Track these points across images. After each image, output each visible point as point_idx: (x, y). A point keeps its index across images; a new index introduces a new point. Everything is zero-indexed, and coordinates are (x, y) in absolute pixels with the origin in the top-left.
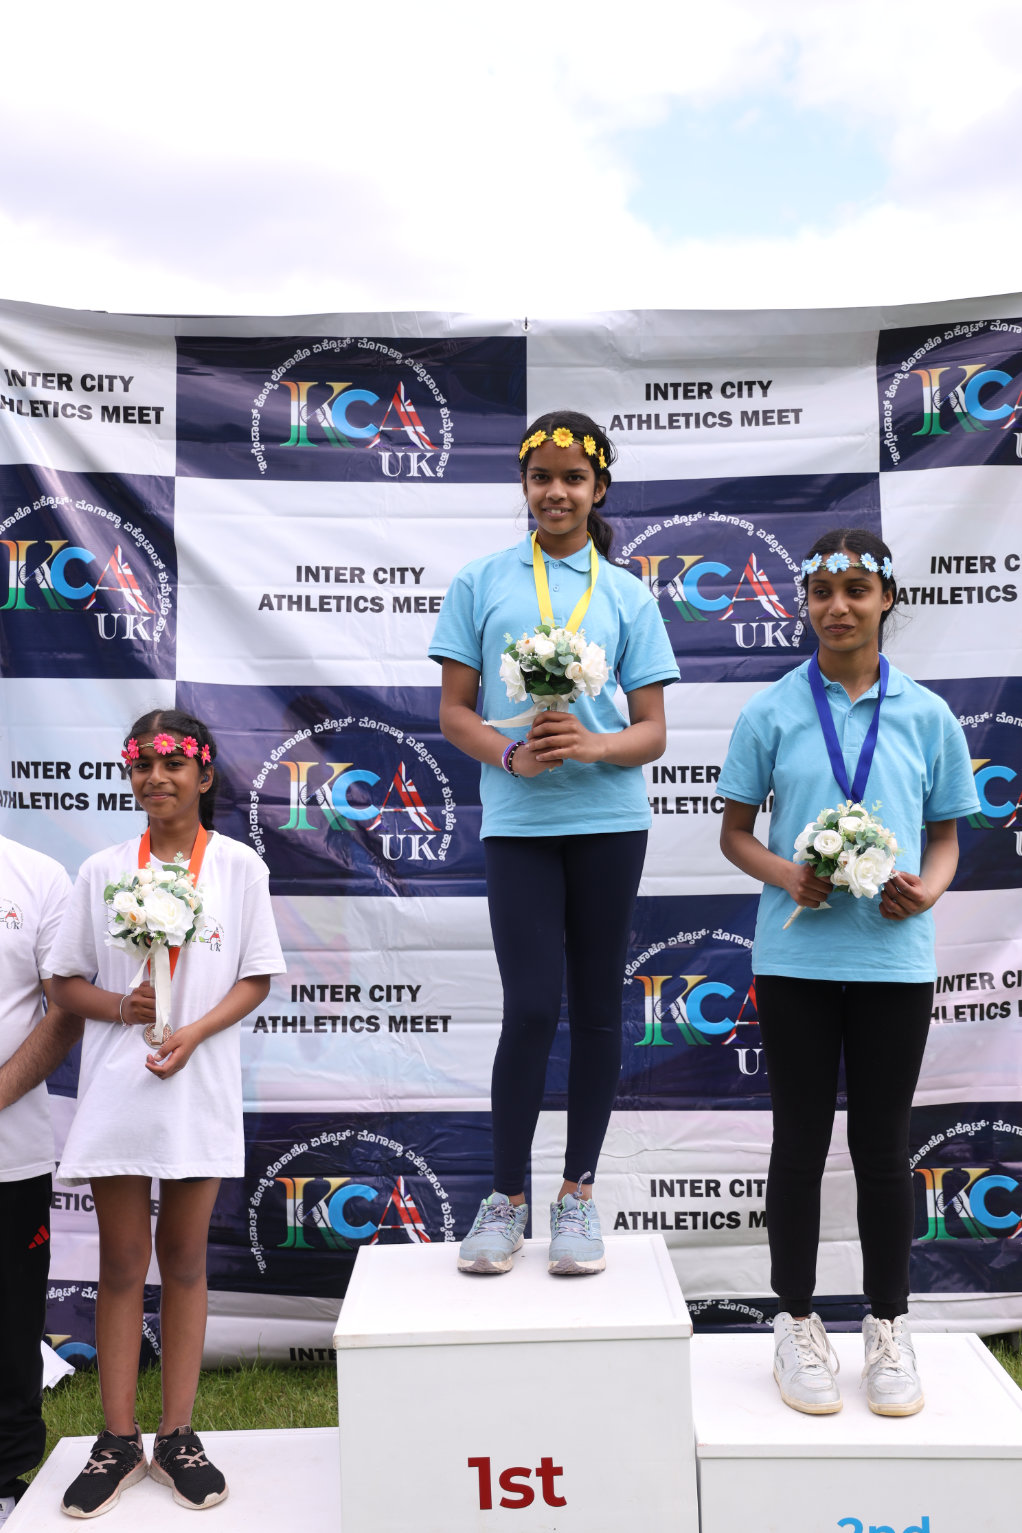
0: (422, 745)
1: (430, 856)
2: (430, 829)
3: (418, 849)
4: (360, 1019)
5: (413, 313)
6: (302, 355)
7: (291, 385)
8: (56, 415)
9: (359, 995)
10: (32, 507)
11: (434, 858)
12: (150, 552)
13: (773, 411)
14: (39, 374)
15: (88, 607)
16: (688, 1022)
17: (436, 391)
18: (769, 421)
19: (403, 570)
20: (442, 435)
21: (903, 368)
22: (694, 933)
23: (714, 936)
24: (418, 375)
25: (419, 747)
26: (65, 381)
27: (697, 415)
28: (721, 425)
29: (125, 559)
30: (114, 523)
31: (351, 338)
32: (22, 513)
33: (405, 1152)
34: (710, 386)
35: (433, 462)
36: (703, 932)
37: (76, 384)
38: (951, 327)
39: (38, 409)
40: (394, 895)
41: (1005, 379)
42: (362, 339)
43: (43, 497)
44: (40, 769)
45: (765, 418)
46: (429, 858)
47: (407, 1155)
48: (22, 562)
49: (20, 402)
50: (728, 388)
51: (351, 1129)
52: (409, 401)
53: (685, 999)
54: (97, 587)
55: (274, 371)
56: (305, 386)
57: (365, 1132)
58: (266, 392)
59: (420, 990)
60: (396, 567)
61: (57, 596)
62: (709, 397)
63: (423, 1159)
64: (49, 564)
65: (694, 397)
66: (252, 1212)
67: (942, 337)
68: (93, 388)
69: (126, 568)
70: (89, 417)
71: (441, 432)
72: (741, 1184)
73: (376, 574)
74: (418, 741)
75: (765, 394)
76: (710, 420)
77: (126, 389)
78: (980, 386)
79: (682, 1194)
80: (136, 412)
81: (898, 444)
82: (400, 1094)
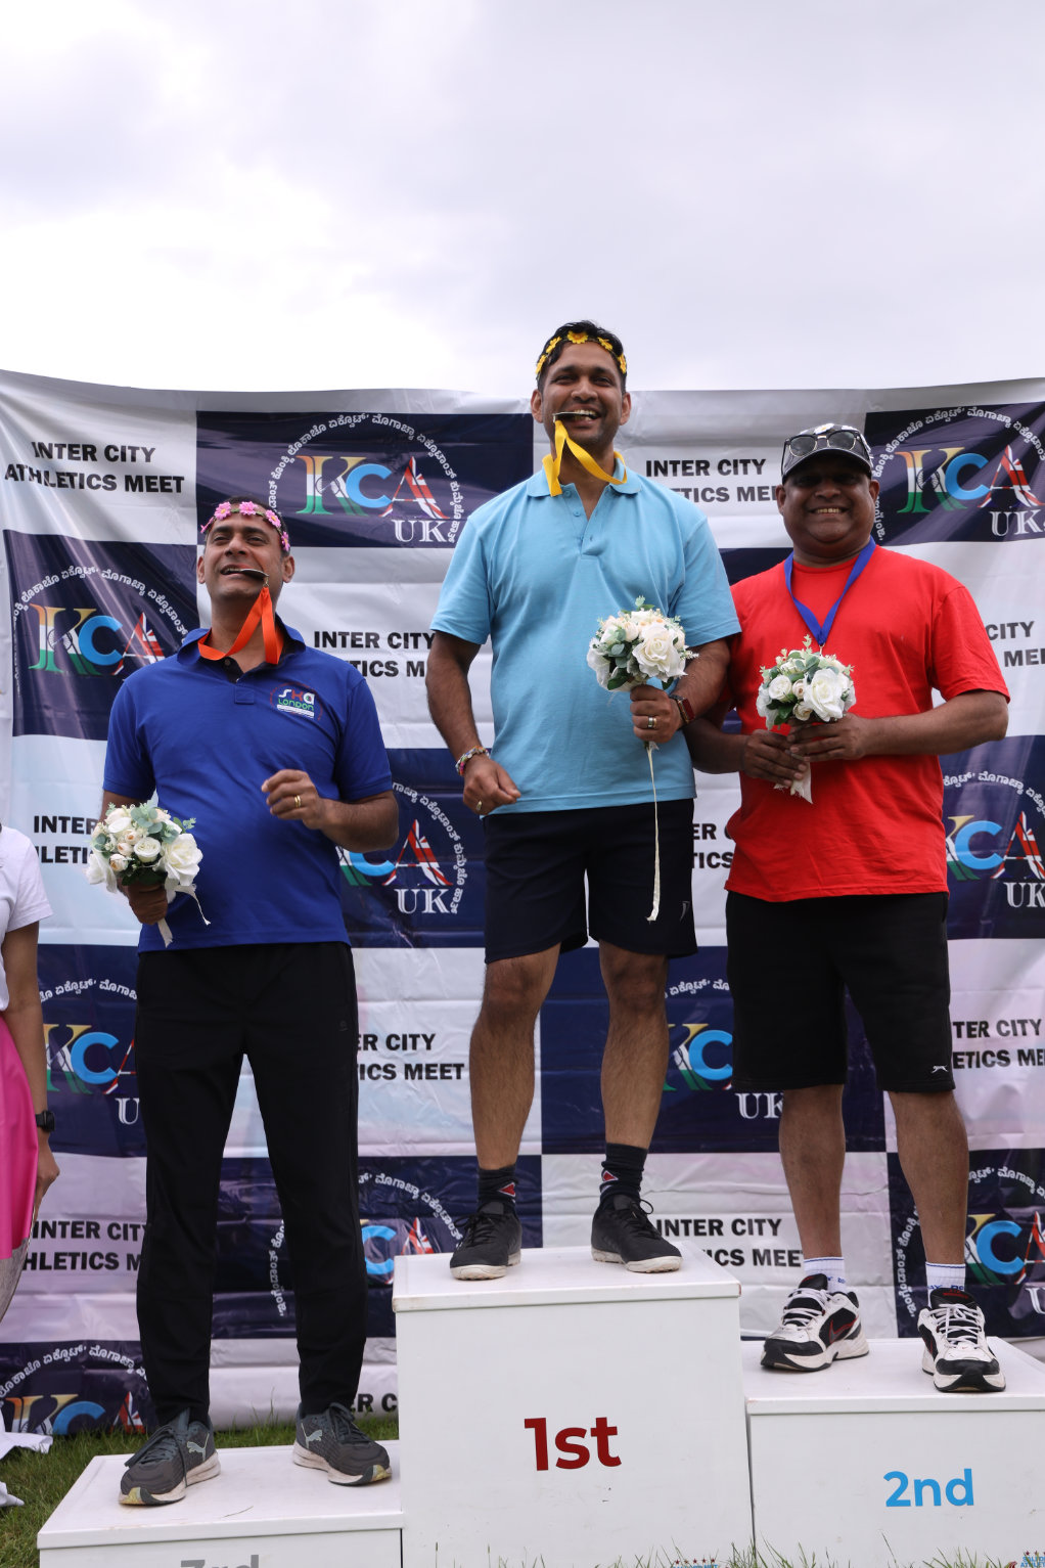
0: (435, 804)
1: (443, 909)
2: (443, 883)
3: (431, 902)
4: (378, 1067)
5: (426, 390)
6: (318, 430)
7: (307, 459)
8: (82, 487)
9: (377, 1044)
10: (60, 576)
11: (447, 911)
12: (173, 618)
13: (767, 488)
14: (64, 446)
15: (116, 673)
16: (690, 1068)
17: (446, 466)
18: (764, 496)
19: (416, 636)
20: (453, 507)
21: (888, 450)
22: (695, 983)
23: (715, 986)
24: (430, 450)
25: (432, 807)
26: (89, 452)
27: (696, 490)
28: (719, 499)
29: (149, 626)
30: (138, 590)
31: (366, 414)
32: (51, 581)
33: (421, 1194)
34: (707, 464)
35: (444, 530)
36: (704, 982)
37: (100, 454)
38: (932, 412)
39: (64, 480)
40: (409, 947)
41: (981, 461)
42: (376, 414)
43: (72, 567)
44: (69, 824)
45: (760, 494)
46: (442, 911)
47: (423, 1198)
48: (51, 627)
49: (47, 473)
50: (725, 465)
51: (369, 1172)
52: (420, 475)
53: (687, 1046)
54: (125, 654)
55: (290, 446)
56: (321, 460)
57: (383, 1176)
58: (282, 465)
59: (435, 1038)
60: (409, 632)
61: (85, 661)
62: (707, 473)
63: (438, 1201)
64: (77, 631)
65: (692, 474)
66: (273, 1255)
67: (924, 421)
68: (116, 458)
69: (150, 635)
70: (114, 487)
71: (452, 503)
72: (743, 1222)
73: (390, 639)
74: (431, 800)
75: (759, 472)
76: (709, 495)
77: (148, 460)
78: (959, 468)
79: (687, 1233)
80: (158, 481)
81: (884, 521)
82: (417, 1139)
